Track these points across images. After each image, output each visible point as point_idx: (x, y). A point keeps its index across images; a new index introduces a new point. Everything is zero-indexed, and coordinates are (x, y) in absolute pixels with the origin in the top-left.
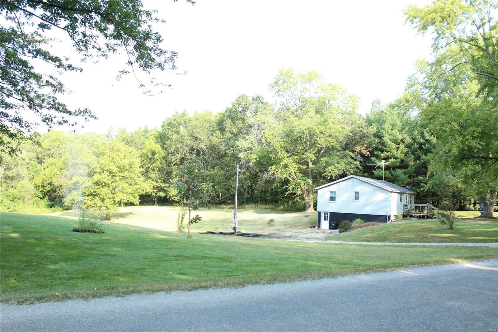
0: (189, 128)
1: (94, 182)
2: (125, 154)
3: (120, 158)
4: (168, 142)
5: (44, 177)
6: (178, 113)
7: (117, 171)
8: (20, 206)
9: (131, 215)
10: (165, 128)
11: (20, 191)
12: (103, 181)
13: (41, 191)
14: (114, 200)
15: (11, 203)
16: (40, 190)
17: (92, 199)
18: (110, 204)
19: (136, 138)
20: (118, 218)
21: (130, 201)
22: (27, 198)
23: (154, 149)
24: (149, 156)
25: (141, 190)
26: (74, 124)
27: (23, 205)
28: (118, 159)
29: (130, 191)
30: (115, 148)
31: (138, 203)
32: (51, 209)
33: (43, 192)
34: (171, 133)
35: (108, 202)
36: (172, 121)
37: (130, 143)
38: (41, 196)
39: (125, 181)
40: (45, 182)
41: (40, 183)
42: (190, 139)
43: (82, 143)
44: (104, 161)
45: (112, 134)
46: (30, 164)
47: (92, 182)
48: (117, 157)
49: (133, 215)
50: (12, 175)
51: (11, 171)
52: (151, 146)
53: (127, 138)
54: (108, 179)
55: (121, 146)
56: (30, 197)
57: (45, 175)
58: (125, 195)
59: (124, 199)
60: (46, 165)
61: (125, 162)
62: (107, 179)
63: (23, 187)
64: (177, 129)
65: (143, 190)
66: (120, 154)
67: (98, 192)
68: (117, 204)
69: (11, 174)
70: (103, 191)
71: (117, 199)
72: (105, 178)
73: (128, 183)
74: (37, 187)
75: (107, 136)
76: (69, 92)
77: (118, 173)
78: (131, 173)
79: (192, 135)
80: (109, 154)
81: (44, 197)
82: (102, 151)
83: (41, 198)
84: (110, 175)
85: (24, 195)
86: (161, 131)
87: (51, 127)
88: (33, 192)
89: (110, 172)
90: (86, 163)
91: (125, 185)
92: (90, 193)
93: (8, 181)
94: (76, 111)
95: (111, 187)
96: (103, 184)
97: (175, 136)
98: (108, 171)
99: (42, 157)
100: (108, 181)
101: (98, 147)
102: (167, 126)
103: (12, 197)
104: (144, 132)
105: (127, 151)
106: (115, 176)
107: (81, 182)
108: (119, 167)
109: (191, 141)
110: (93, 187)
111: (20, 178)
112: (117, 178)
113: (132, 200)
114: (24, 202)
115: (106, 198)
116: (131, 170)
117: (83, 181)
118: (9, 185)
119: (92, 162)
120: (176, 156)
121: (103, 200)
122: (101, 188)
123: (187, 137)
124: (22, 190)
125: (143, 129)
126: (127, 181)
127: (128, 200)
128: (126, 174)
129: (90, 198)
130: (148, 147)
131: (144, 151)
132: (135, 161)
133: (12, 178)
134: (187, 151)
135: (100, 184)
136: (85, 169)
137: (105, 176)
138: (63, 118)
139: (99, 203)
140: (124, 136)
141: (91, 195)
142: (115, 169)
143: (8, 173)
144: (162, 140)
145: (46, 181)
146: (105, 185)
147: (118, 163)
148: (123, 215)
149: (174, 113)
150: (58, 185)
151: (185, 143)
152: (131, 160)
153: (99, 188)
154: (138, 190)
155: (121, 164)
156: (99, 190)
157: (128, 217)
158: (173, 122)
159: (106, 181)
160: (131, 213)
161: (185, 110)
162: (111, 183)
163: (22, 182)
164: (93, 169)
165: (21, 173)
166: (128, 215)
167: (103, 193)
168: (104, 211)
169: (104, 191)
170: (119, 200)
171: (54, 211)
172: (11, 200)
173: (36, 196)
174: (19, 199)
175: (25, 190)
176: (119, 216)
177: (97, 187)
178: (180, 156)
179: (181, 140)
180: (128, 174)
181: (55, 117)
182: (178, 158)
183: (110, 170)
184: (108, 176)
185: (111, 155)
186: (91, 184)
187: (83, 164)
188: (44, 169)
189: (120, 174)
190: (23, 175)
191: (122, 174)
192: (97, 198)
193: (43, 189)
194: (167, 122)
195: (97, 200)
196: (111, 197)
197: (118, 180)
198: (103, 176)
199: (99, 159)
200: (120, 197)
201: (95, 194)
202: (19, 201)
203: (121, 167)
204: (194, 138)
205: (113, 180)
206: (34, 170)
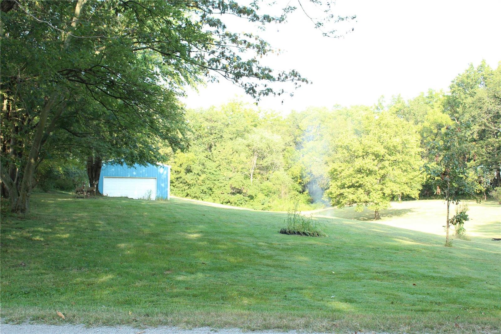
0: (492, 85)
1: (356, 169)
2: (397, 130)
3: (388, 135)
4: (460, 110)
5: (302, 165)
6: (474, 66)
7: (385, 154)
8: (275, 202)
9: (409, 213)
10: (454, 89)
11: (275, 184)
12: (367, 168)
13: (300, 183)
14: (383, 193)
15: (266, 198)
16: (298, 182)
17: (354, 192)
18: (377, 197)
19: (415, 108)
20: (391, 217)
21: (405, 194)
22: (283, 192)
23: (439, 121)
24: (434, 131)
25: (420, 178)
26: (281, 92)
27: (279, 200)
28: (385, 137)
29: (404, 179)
30: (382, 122)
31: (417, 196)
32: (312, 205)
33: (303, 185)
34: (463, 96)
35: (376, 196)
36: (464, 78)
37: (407, 115)
38: (300, 189)
39: (398, 167)
40: (303, 172)
41: (298, 173)
42: (493, 101)
43: (346, 120)
44: (368, 141)
45: (384, 104)
46: (286, 150)
47: (353, 169)
48: (385, 134)
49: (413, 212)
50: (266, 164)
51: (265, 160)
52: (436, 117)
53: (403, 108)
54: (374, 165)
55: (390, 119)
56: (286, 190)
57: (303, 163)
58: (398, 186)
59: (397, 190)
60: (305, 150)
61: (397, 141)
62: (372, 164)
63: (278, 179)
64: (472, 90)
65: (423, 179)
66: (389, 130)
67: (362, 183)
68: (388, 198)
69: (264, 163)
70: (367, 180)
71: (387, 191)
72: (369, 163)
73: (402, 169)
74: (295, 178)
75: (377, 108)
76: (278, 52)
77: (387, 155)
78: (406, 155)
79: (495, 97)
80: (374, 131)
81: (304, 191)
82: (366, 127)
83: (300, 192)
84: (376, 159)
85: (279, 189)
86: (450, 94)
87: (258, 100)
88: (290, 185)
89: (377, 156)
90: (345, 144)
91: (398, 172)
92: (351, 184)
93: (262, 172)
94: (279, 75)
95: (378, 175)
96: (368, 171)
97: (469, 100)
98: (373, 154)
99: (301, 141)
100: (374, 167)
101: (360, 123)
102: (456, 86)
103: (267, 191)
104: (428, 98)
105: (399, 125)
106: (384, 160)
107: (339, 169)
108: (388, 149)
109: (493, 105)
110: (355, 176)
111: (275, 167)
112: (386, 163)
113: (407, 191)
114: (280, 197)
115: (372, 190)
116: (406, 151)
117: (342, 168)
118: (263, 177)
119: (352, 143)
120: (472, 128)
121: (368, 193)
122: (365, 177)
123: (487, 99)
124: (277, 182)
125: (427, 95)
126: (399, 167)
127: (402, 191)
128: (399, 157)
129: (352, 190)
130: (431, 118)
131: (427, 124)
132: (409, 139)
133: (267, 168)
134: (487, 120)
135: (363, 171)
136: (344, 153)
137: (369, 161)
138: (266, 86)
139: (364, 197)
140: (399, 106)
141: (353, 186)
142: (382, 151)
143: (261, 163)
144: (452, 107)
145: (305, 170)
146: (370, 173)
147: (386, 144)
148: (398, 213)
149: (468, 68)
150: (318, 175)
151: (485, 109)
152: (404, 137)
153: (363, 177)
154: (415, 178)
155: (390, 144)
156: (362, 179)
157: (405, 215)
158: (466, 80)
159: (371, 167)
160: (409, 210)
161: (484, 61)
162: (377, 170)
163: (277, 172)
164: (354, 152)
165: (276, 161)
166: (405, 213)
167: (368, 184)
168: (371, 208)
169: (369, 180)
170: (390, 192)
171: (315, 208)
172: (265, 195)
173: (294, 189)
174: (275, 193)
175: (280, 182)
176: (392, 214)
177: (359, 176)
178: (478, 127)
179: (479, 104)
180: (401, 156)
181: (256, 86)
182: (475, 130)
183: (376, 153)
184: (374, 160)
185: (377, 132)
186: (351, 172)
187: (341, 147)
188: (303, 156)
189: (389, 157)
190: (279, 164)
191: (393, 157)
192: (360, 190)
193: (302, 180)
194: (457, 81)
195: (360, 193)
196: (379, 189)
197: (387, 165)
198: (367, 162)
199: (361, 138)
200: (391, 188)
201: (357, 184)
202: (274, 195)
203: (391, 148)
204: (498, 100)
205: (380, 166)
206: (291, 157)
